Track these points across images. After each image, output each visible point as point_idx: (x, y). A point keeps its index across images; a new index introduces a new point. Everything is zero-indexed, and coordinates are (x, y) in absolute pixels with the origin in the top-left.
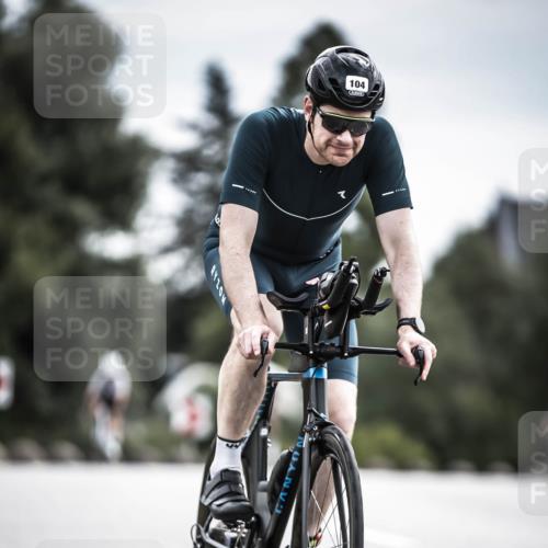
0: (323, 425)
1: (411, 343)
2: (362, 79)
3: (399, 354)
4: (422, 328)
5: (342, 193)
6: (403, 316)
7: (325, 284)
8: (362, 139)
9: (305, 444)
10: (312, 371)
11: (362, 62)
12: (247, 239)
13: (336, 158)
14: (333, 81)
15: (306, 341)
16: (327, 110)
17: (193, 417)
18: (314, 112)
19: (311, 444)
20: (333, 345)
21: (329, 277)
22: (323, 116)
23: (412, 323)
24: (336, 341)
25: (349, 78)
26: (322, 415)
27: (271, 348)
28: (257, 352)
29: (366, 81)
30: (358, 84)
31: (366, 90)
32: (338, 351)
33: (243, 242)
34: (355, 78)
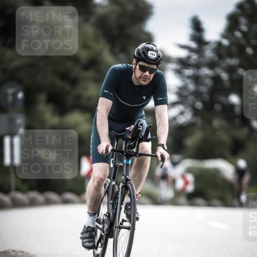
0: (127, 180)
1: (161, 153)
2: (154, 53)
3: (156, 156)
4: (166, 148)
5: (144, 97)
6: (160, 143)
7: (131, 130)
8: (152, 76)
9: (120, 187)
10: (125, 161)
11: (154, 48)
12: (107, 111)
13: (143, 82)
14: (144, 53)
15: (123, 150)
16: (141, 63)
17: (187, 183)
18: (137, 64)
19: (123, 187)
20: (133, 152)
21: (133, 127)
22: (139, 65)
23: (163, 146)
24: (135, 150)
25: (149, 52)
26: (127, 177)
27: (109, 151)
28: (104, 152)
29: (156, 54)
30: (153, 54)
31: (155, 56)
32: (135, 154)
33: (106, 112)
34: (152, 52)
